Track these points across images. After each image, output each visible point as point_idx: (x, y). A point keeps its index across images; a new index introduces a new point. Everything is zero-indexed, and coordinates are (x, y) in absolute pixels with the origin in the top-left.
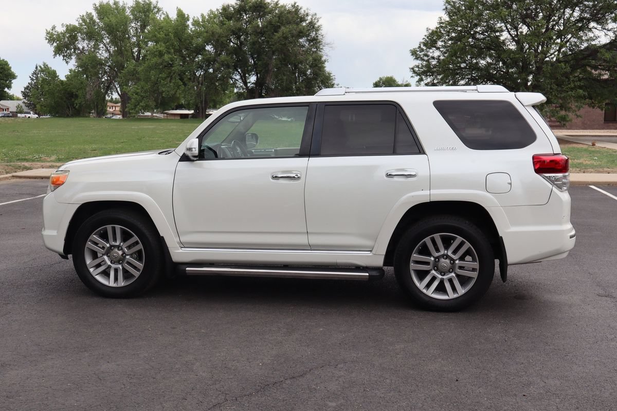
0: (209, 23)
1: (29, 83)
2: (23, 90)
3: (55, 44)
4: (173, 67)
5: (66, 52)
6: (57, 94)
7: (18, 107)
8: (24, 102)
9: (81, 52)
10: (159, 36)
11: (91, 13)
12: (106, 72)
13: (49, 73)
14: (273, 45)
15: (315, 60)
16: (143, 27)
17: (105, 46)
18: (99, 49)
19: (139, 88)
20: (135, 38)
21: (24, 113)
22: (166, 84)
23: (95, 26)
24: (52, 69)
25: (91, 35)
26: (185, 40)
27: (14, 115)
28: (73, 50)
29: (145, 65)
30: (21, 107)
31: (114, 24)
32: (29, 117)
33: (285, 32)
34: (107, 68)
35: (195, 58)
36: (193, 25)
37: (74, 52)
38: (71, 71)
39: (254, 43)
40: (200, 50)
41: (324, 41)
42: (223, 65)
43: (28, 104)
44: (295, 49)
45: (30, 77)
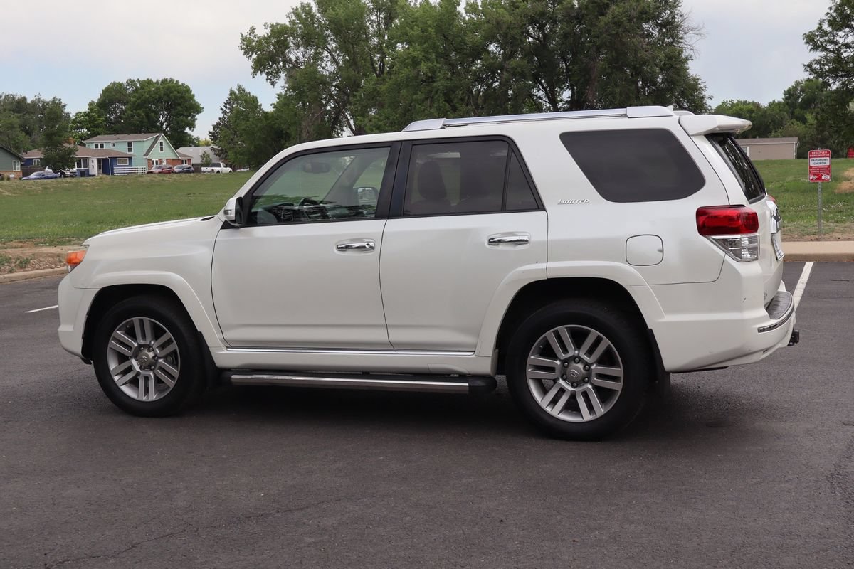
0: (492, 7)
1: (220, 119)
2: (212, 130)
3: (254, 56)
4: (434, 82)
5: (271, 67)
6: (259, 134)
7: (203, 156)
8: (212, 149)
9: (294, 66)
10: (412, 32)
11: (308, 5)
12: (332, 96)
13: (246, 101)
14: (598, 37)
15: (669, 58)
16: (389, 19)
17: (331, 54)
18: (322, 60)
19: (382, 118)
20: (376, 39)
21: (212, 167)
22: (424, 110)
23: (314, 23)
24: (251, 95)
25: (310, 37)
26: (455, 37)
27: (197, 169)
28: (281, 64)
29: (391, 81)
30: (208, 156)
31: (343, 19)
32: (218, 172)
33: (616, 13)
34: (333, 88)
35: (470, 66)
36: (467, 11)
37: (284, 66)
38: (279, 96)
39: (565, 36)
40: (478, 51)
41: (685, 25)
42: (514, 75)
43: (219, 150)
44: (634, 40)
45: (222, 109)
